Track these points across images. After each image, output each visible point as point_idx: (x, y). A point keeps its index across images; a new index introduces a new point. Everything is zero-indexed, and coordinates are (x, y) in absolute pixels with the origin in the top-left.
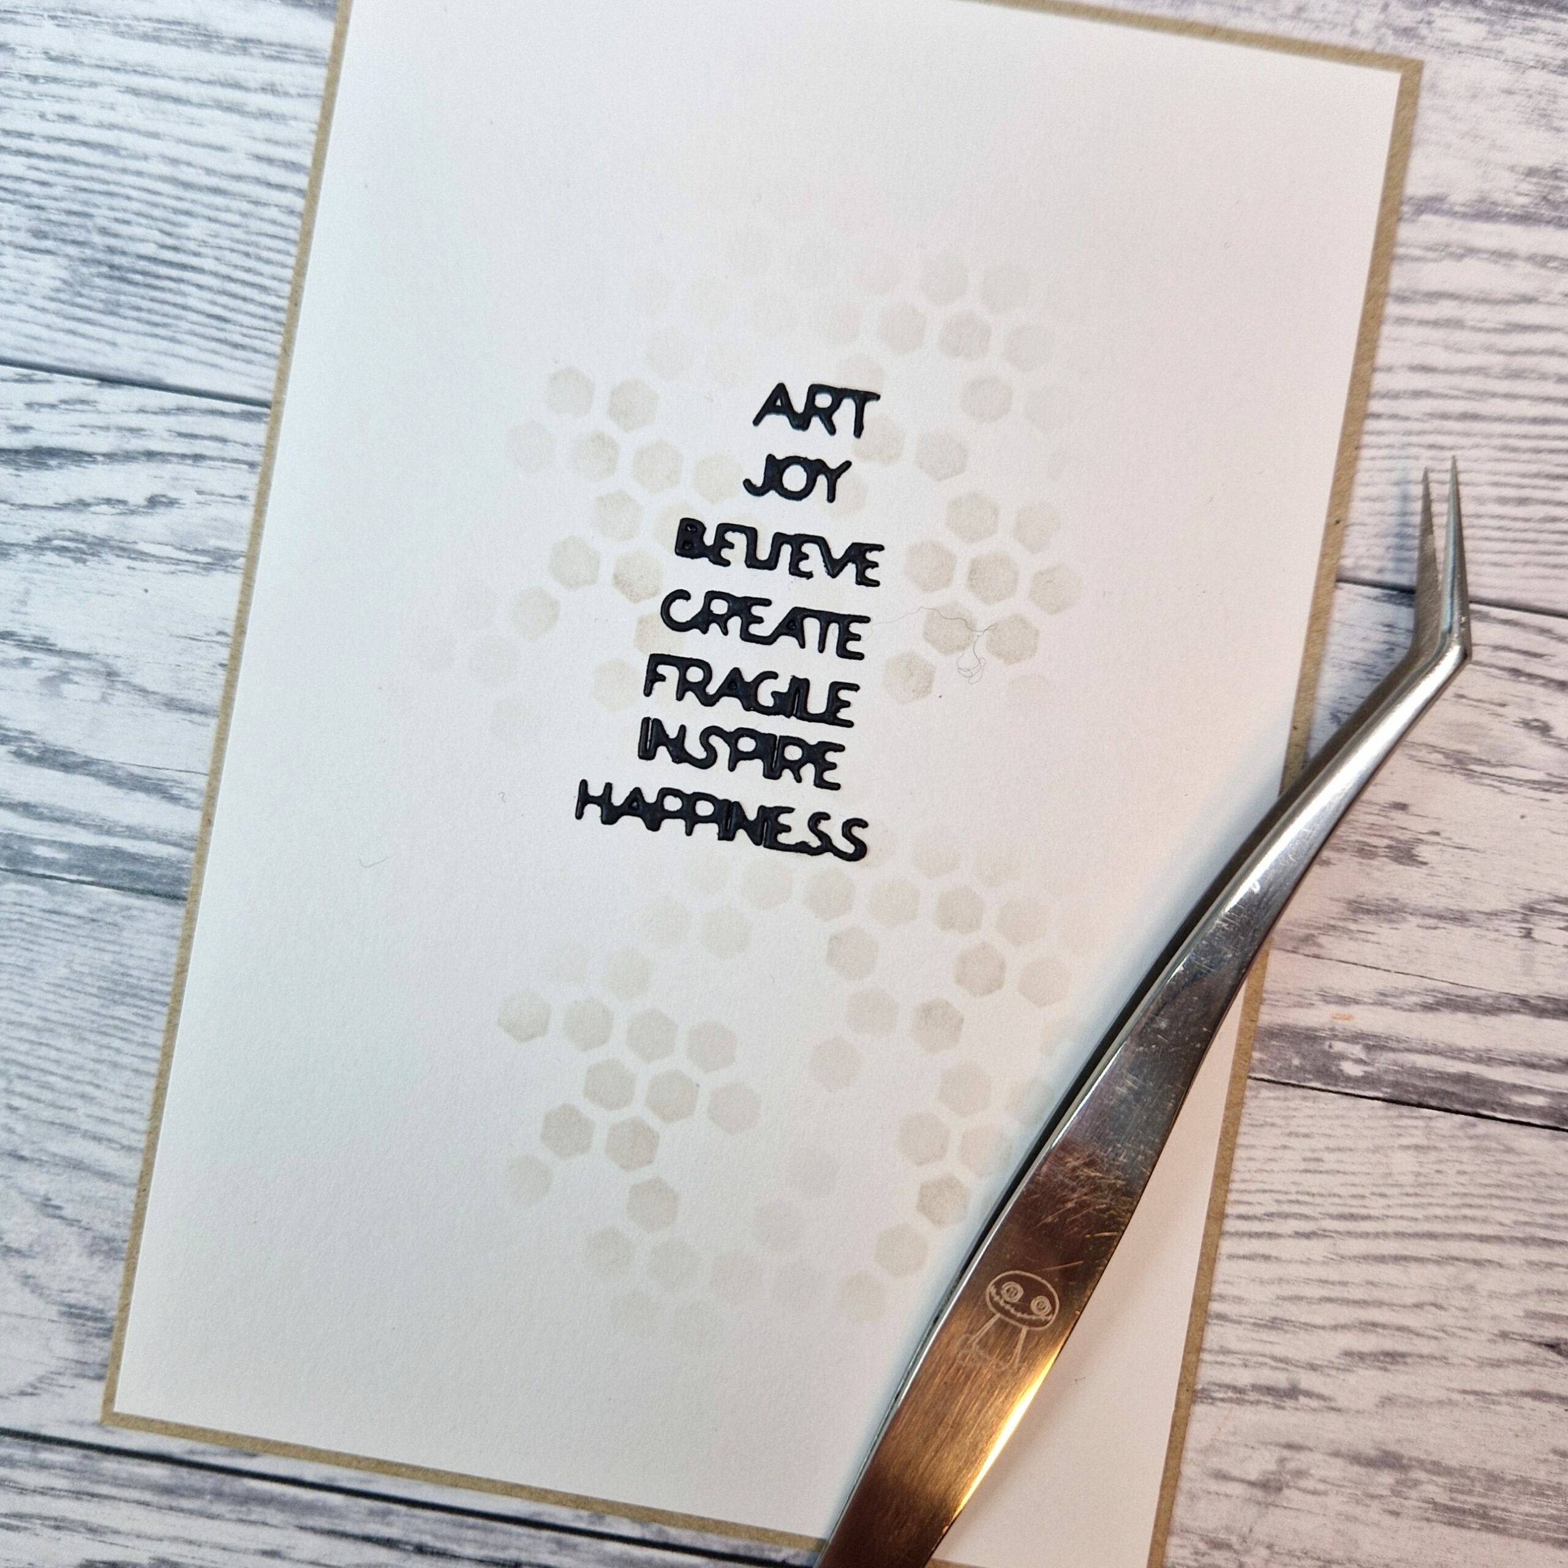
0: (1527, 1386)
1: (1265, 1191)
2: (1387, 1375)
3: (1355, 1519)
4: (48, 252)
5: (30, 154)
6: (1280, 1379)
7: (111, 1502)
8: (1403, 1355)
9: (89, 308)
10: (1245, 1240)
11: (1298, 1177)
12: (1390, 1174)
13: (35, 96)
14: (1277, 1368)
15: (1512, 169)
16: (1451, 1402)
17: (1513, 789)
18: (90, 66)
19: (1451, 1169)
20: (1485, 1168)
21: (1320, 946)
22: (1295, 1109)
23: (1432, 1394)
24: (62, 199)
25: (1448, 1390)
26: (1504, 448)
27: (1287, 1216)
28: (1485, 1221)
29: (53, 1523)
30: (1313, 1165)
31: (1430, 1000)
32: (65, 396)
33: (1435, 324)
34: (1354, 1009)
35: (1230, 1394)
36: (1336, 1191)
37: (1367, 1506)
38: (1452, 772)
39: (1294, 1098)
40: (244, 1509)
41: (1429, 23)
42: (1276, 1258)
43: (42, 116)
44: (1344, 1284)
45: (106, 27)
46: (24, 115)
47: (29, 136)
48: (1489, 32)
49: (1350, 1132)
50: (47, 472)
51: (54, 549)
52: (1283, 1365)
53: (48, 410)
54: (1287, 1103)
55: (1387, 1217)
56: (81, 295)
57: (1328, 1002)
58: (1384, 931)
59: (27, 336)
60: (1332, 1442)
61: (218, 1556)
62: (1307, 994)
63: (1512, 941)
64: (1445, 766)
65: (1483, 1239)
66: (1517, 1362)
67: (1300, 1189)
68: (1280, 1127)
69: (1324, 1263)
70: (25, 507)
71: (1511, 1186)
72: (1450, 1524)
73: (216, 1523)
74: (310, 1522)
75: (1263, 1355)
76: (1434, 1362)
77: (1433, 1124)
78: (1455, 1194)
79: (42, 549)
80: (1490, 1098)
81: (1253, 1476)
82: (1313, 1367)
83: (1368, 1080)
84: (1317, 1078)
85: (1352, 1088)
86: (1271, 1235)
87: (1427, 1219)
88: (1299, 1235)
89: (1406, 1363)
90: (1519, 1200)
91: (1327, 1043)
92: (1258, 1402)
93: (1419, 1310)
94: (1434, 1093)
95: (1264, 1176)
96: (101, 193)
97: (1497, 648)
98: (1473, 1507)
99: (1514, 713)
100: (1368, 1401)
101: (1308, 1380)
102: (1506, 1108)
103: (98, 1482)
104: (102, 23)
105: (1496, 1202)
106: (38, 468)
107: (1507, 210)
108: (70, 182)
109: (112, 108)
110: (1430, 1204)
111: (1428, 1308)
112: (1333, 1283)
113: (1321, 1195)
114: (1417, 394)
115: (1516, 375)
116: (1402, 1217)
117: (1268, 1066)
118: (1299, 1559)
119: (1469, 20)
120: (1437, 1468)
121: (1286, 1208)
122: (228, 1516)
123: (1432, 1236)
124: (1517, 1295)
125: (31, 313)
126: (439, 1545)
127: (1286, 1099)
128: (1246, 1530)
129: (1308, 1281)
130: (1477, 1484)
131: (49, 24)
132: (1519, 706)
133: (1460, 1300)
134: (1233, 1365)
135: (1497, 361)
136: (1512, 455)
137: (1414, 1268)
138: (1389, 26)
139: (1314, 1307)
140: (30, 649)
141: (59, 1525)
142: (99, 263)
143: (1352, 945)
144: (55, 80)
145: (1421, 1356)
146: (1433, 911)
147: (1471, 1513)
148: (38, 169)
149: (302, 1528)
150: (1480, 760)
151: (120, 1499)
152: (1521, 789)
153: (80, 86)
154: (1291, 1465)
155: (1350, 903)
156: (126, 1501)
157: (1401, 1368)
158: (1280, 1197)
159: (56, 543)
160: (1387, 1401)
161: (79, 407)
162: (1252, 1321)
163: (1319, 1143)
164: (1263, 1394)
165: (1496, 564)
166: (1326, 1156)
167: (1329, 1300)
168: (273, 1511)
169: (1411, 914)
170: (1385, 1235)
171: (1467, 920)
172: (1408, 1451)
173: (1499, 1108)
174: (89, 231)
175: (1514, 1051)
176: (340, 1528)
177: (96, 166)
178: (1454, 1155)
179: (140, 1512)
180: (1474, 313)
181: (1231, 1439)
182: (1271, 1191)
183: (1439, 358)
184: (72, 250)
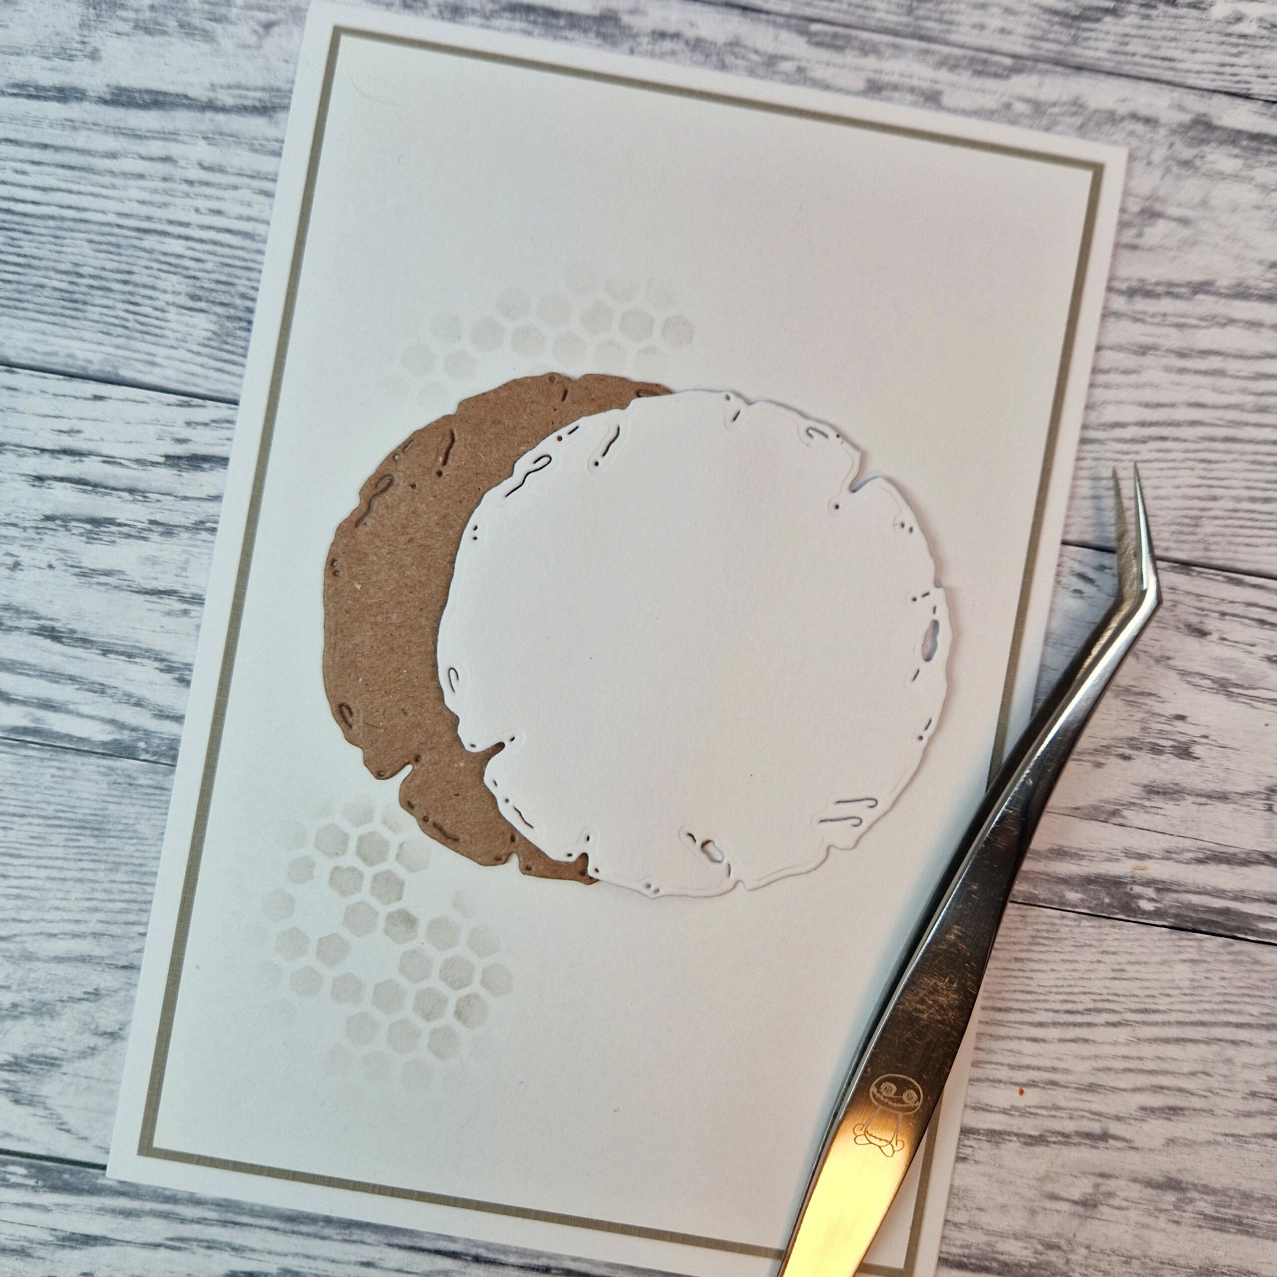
0: (1269, 1130)
1: (1085, 993)
2: (1171, 1123)
3: (1146, 1226)
4: (202, 311)
5: (187, 238)
6: (1095, 1127)
7: (249, 1228)
8: (1182, 1109)
9: (233, 353)
10: (1071, 1028)
11: (1108, 983)
12: (1174, 980)
13: (192, 195)
14: (1093, 1120)
15: (1260, 262)
16: (1217, 1143)
17: (1260, 705)
18: (233, 174)
19: (1215, 976)
20: (1240, 975)
21: (1124, 817)
22: (1106, 934)
23: (1203, 1137)
24: (213, 272)
25: (1214, 1133)
26: (1254, 462)
27: (1100, 1011)
28: (1240, 1013)
29: (206, 1244)
30: (1119, 974)
31: (1201, 856)
32: (215, 417)
33: (1206, 373)
34: (1148, 863)
35: (1060, 1138)
36: (1136, 993)
37: (1157, 1217)
38: (1217, 693)
39: (1105, 926)
40: (347, 1232)
41: (1202, 157)
42: (1093, 1041)
43: (197, 210)
44: (1140, 1059)
45: (244, 146)
46: (184, 209)
47: (187, 225)
48: (1245, 165)
49: (1144, 950)
50: (202, 473)
51: (207, 530)
52: (1097, 1117)
53: (202, 427)
54: (1100, 930)
55: (1171, 1010)
56: (227, 343)
57: (1131, 858)
58: (1169, 807)
59: (186, 373)
60: (1132, 1171)
61: (329, 1267)
62: (1115, 852)
63: (1259, 813)
64: (1212, 688)
65: (1238, 1026)
66: (1262, 1113)
67: (1109, 991)
68: (1095, 947)
69: (1126, 1044)
70: (185, 498)
71: (1258, 988)
72: (1215, 1229)
73: (327, 1243)
74: (396, 1240)
75: (1084, 1110)
76: (1204, 1114)
77: (1203, 944)
78: (1219, 994)
79: (198, 529)
80: (1244, 925)
81: (1076, 1197)
82: (1118, 1118)
83: (1159, 913)
84: (1122, 912)
85: (1147, 919)
86: (1090, 1025)
87: (1199, 1012)
88: (1109, 1024)
89: (1184, 1115)
90: (1263, 997)
91: (1129, 887)
92: (1080, 1144)
93: (1193, 1077)
94: (1204, 922)
95: (1084, 983)
96: (241, 268)
97: (1250, 604)
98: (1232, 1217)
99: (1260, 651)
100: (1158, 1142)
101: (1115, 1128)
102: (1254, 932)
103: (239, 1214)
104: (241, 143)
105: (1247, 999)
106: (195, 470)
107: (1257, 292)
108: (218, 259)
109: (249, 205)
110: (1201, 1001)
111: (1199, 1075)
112: (1132, 1058)
113: (1125, 996)
114: (1193, 423)
115: (1263, 410)
116: (1181, 1011)
117: (1087, 904)
118: (1109, 1255)
119: (1230, 156)
120: (1206, 1190)
121: (1100, 1005)
122: (335, 1237)
123: (1202, 1024)
124: (1262, 1066)
125: (189, 356)
126: (491, 1255)
127: (1100, 927)
128: (1071, 1235)
129: (1115, 1057)
130: (1235, 1200)
131: (202, 143)
132: (1265, 646)
133: (1223, 1069)
134: (1062, 1117)
135: (1249, 400)
136: (1260, 467)
137: (1190, 1047)
138: (1174, 159)
139: (1120, 1075)
140: (189, 603)
141: (211, 1245)
142: (240, 319)
143: (1147, 817)
144: (207, 184)
145: (1195, 1110)
146: (1203, 793)
147: (1230, 1221)
148: (193, 249)
149: (390, 1245)
150: (1237, 684)
151: (256, 1226)
152: (1265, 705)
153: (226, 189)
154: (1103, 1189)
155: (1145, 786)
156: (260, 1227)
157: (1181, 1118)
158: (1096, 997)
159: (208, 525)
160: (1171, 1142)
161: (226, 425)
162: (1076, 1086)
163: (1124, 958)
164: (1083, 1138)
165: (1247, 545)
166: (1128, 968)
167: (1130, 1070)
168: (369, 1233)
169: (1188, 794)
170: (1169, 1023)
171: (1227, 799)
172: (1186, 1178)
173: (1250, 932)
174: (232, 296)
175: (1260, 892)
176: (418, 1245)
177: (237, 248)
178: (1218, 966)
179: (271, 1236)
180: (1233, 366)
181: (1061, 1171)
182: (1090, 993)
183: (1209, 397)
184: (220, 310)
